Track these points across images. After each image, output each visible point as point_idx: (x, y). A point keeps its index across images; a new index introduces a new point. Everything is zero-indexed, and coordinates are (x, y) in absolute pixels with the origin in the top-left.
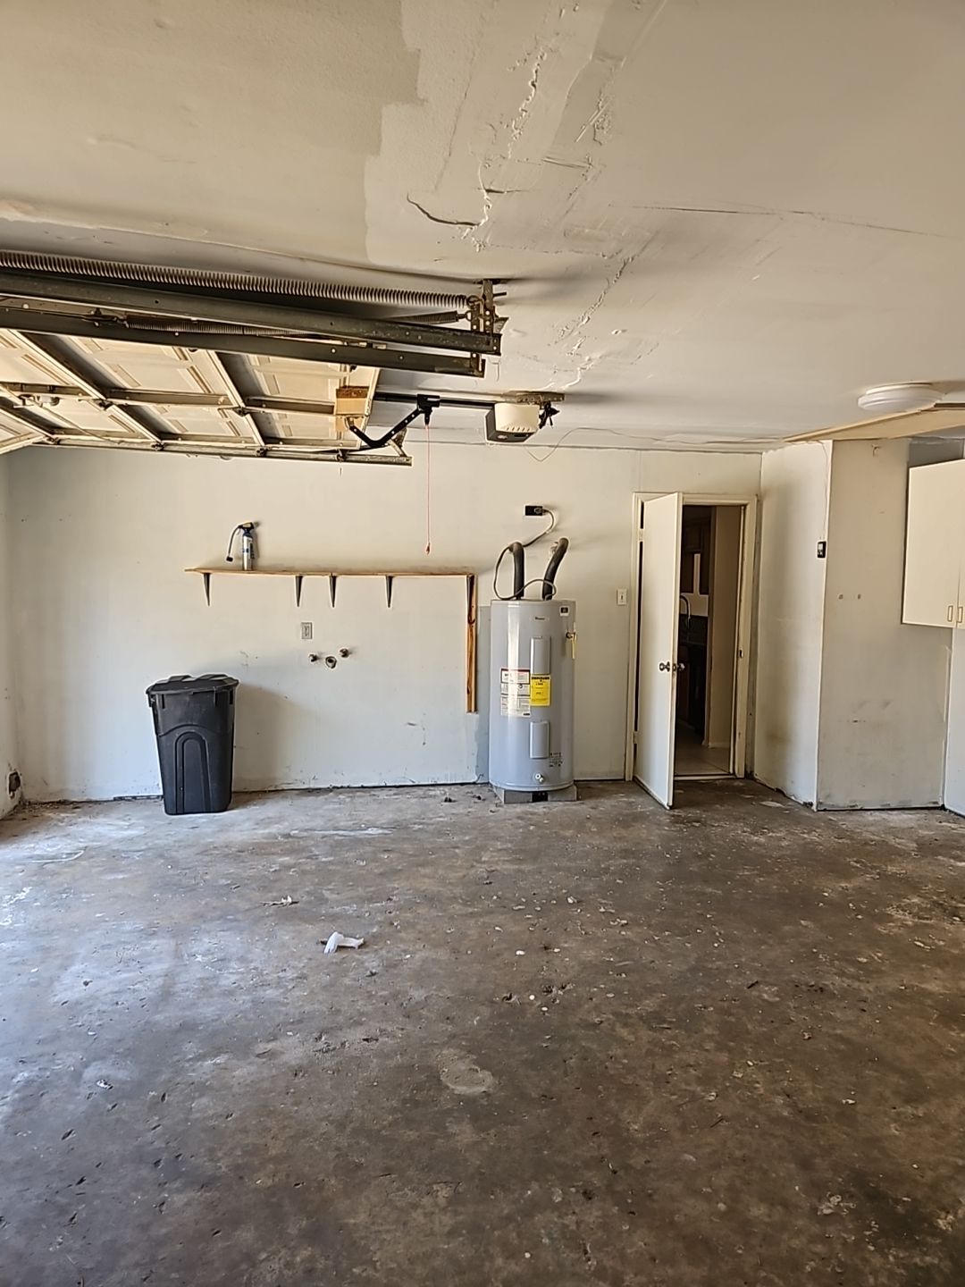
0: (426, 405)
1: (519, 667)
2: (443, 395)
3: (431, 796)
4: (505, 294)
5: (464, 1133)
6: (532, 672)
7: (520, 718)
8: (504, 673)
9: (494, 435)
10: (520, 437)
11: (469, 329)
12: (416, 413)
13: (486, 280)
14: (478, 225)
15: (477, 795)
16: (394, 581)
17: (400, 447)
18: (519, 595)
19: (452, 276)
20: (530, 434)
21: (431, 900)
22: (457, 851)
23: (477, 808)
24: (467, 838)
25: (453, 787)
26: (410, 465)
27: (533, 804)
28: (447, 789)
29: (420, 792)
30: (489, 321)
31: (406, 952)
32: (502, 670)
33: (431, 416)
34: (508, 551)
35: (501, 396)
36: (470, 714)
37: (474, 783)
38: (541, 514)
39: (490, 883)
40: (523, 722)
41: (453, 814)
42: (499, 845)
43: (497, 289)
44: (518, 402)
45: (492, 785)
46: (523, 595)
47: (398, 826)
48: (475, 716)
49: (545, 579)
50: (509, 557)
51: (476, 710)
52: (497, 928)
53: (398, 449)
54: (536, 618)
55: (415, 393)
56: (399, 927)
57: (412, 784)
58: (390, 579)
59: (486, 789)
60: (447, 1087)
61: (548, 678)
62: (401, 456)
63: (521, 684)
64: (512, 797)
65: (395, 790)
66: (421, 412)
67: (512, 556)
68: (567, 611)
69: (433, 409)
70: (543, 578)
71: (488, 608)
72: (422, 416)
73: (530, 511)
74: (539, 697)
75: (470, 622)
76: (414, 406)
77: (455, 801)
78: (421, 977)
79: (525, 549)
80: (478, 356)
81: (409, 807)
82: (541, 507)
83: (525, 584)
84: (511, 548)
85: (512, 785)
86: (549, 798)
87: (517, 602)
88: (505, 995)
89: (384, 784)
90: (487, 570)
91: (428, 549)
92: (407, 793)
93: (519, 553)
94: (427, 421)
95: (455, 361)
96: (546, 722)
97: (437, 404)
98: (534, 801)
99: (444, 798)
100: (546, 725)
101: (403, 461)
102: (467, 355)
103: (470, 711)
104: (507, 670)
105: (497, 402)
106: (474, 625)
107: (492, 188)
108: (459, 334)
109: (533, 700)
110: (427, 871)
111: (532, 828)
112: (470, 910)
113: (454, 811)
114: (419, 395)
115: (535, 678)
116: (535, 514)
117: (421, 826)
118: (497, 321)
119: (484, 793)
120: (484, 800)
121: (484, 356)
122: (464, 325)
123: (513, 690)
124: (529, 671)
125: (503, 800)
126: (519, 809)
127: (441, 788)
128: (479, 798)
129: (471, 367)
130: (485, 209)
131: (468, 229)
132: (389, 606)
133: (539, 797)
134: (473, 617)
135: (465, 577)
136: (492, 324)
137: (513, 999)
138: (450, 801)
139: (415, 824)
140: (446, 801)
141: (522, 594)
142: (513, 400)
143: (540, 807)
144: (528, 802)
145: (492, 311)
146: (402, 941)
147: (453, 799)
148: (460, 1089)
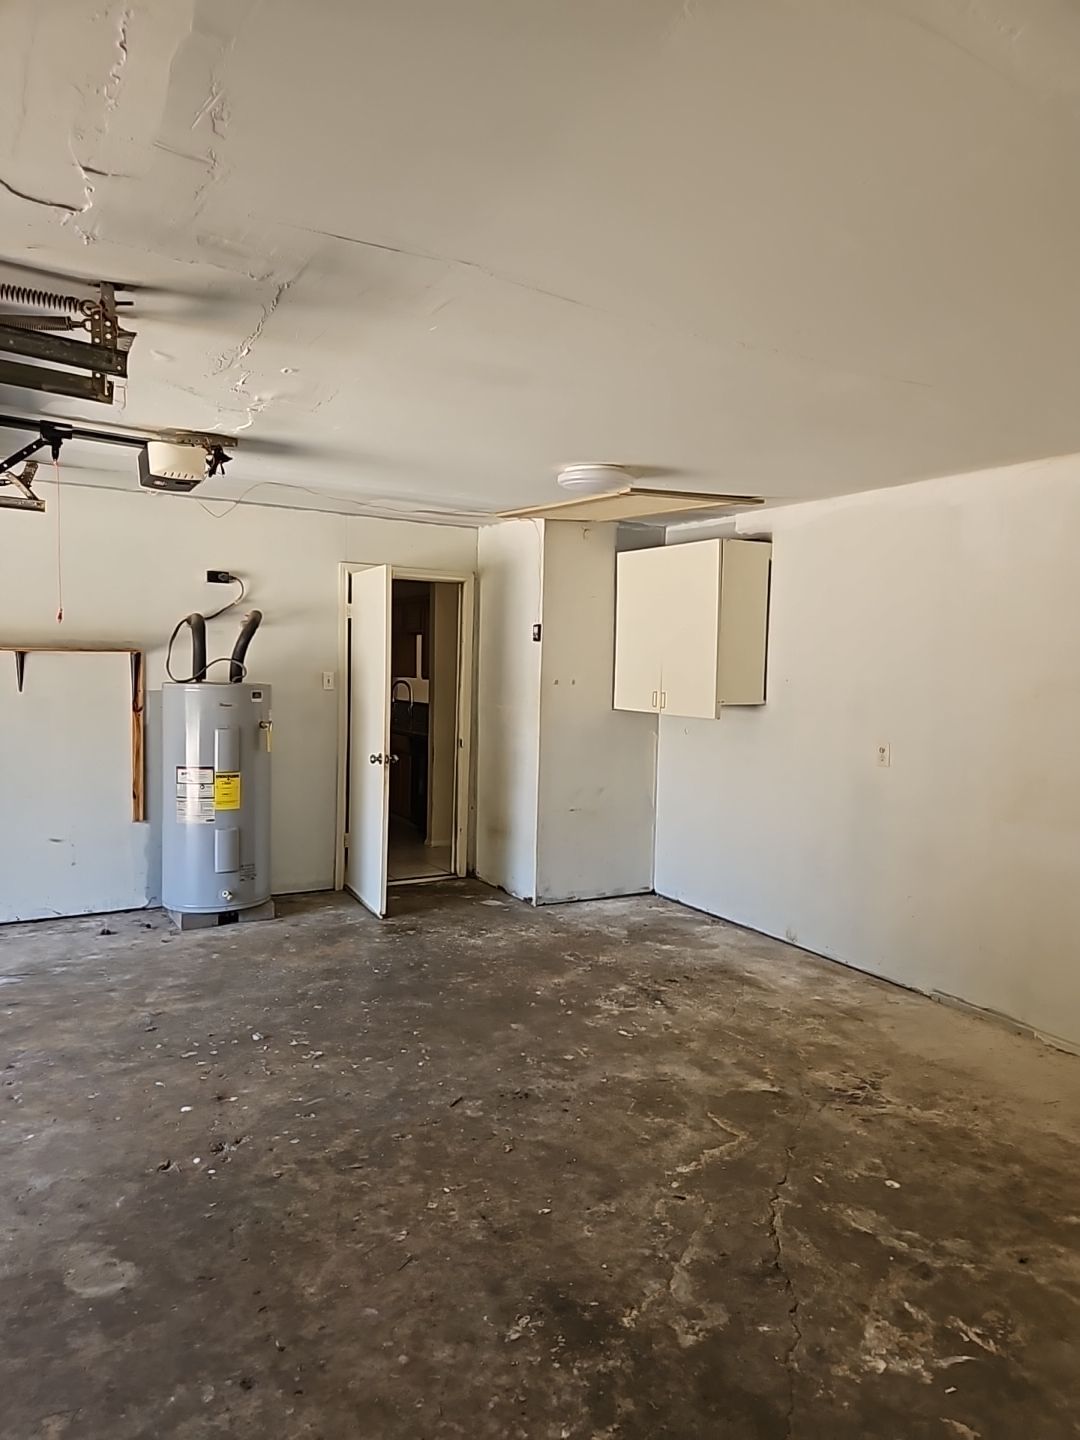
0: (53, 435)
1: (200, 763)
2: (76, 425)
3: (83, 930)
4: (130, 303)
5: (91, 1345)
6: (216, 769)
7: (201, 824)
8: (180, 771)
9: (149, 480)
10: (185, 485)
11: (90, 341)
12: (39, 444)
13: (105, 283)
14: (81, 210)
15: (147, 923)
16: (29, 659)
17: (28, 487)
18: (200, 676)
19: (56, 271)
20: (197, 482)
21: (69, 1060)
22: (112, 994)
23: (145, 940)
24: (127, 977)
25: (114, 916)
26: (43, 510)
27: (219, 928)
28: (105, 919)
29: (67, 925)
30: (111, 333)
31: (27, 1131)
32: (179, 768)
33: (60, 450)
34: (185, 623)
35: (158, 433)
36: (137, 823)
37: (144, 909)
38: (227, 582)
39: (154, 1029)
40: (206, 829)
41: (111, 949)
42: (170, 981)
43: (119, 296)
44: (178, 443)
45: (166, 910)
46: (205, 677)
47: (32, 971)
48: (144, 826)
49: (233, 659)
50: (187, 631)
51: (145, 818)
52: (158, 1083)
53: (25, 490)
54: (222, 705)
55: (38, 418)
56: (20, 1101)
57: (57, 916)
58: (22, 656)
59: (159, 914)
60: (72, 1293)
61: (237, 776)
62: (30, 498)
63: (202, 785)
64: (191, 921)
65: (31, 926)
66: (46, 443)
67: (190, 630)
68: (260, 697)
69: (64, 440)
70: (230, 657)
71: (159, 693)
72: (48, 449)
73: (213, 577)
74: (226, 798)
75: (136, 709)
76: (37, 435)
77: (114, 933)
78: (46, 1160)
79: (207, 623)
80: (103, 377)
81: (51, 945)
82: (227, 573)
83: (208, 663)
84: (188, 620)
85: (192, 907)
86: (240, 919)
87: (197, 686)
88: (161, 1164)
89: (16, 920)
90: (155, 647)
91: (60, 617)
92: (50, 928)
93: (199, 626)
94: (55, 455)
95: (71, 379)
96: (234, 829)
97: (69, 435)
98: (220, 924)
99: (100, 930)
100: (235, 831)
101: (34, 505)
102: (88, 373)
103: (137, 820)
104: (184, 768)
105: (151, 440)
106: (141, 713)
107: (91, 167)
108: (68, 344)
109: (219, 803)
110: (68, 1024)
111: (215, 956)
112: (124, 1065)
113: (113, 946)
114: (42, 422)
115: (221, 777)
116: (221, 582)
117: (64, 969)
118: (120, 336)
119: (156, 919)
120: (155, 928)
121: (110, 378)
122: (83, 336)
123: (193, 791)
124: (212, 768)
125: (180, 926)
126: (201, 935)
127: (98, 918)
128: (148, 926)
129: (94, 389)
130: (87, 192)
131: (67, 214)
132: (21, 690)
133: (226, 918)
134: (140, 704)
135: (129, 653)
136: (114, 338)
137: (172, 1167)
138: (108, 933)
139: (56, 966)
140: (103, 933)
141: (203, 676)
142: (174, 440)
143: (228, 930)
144: (214, 926)
145: (114, 322)
146: (24, 1117)
147: (112, 930)
148: (91, 1292)
